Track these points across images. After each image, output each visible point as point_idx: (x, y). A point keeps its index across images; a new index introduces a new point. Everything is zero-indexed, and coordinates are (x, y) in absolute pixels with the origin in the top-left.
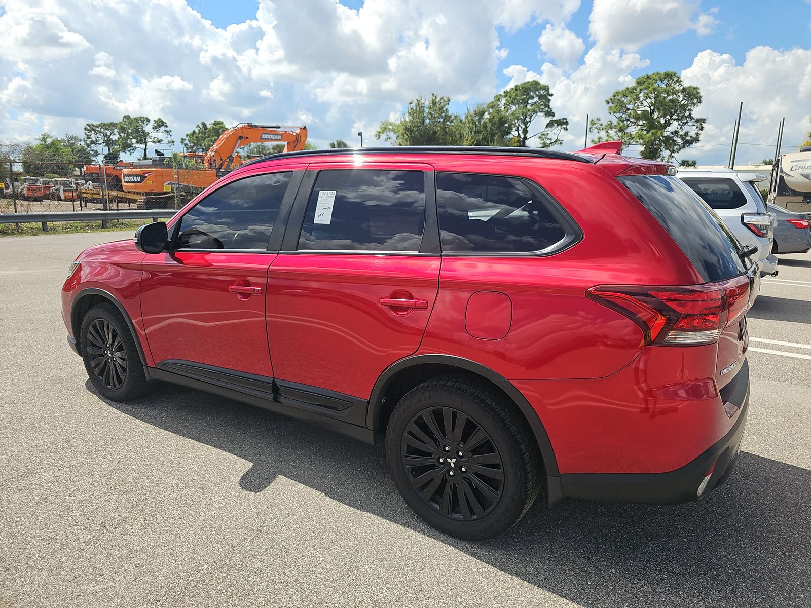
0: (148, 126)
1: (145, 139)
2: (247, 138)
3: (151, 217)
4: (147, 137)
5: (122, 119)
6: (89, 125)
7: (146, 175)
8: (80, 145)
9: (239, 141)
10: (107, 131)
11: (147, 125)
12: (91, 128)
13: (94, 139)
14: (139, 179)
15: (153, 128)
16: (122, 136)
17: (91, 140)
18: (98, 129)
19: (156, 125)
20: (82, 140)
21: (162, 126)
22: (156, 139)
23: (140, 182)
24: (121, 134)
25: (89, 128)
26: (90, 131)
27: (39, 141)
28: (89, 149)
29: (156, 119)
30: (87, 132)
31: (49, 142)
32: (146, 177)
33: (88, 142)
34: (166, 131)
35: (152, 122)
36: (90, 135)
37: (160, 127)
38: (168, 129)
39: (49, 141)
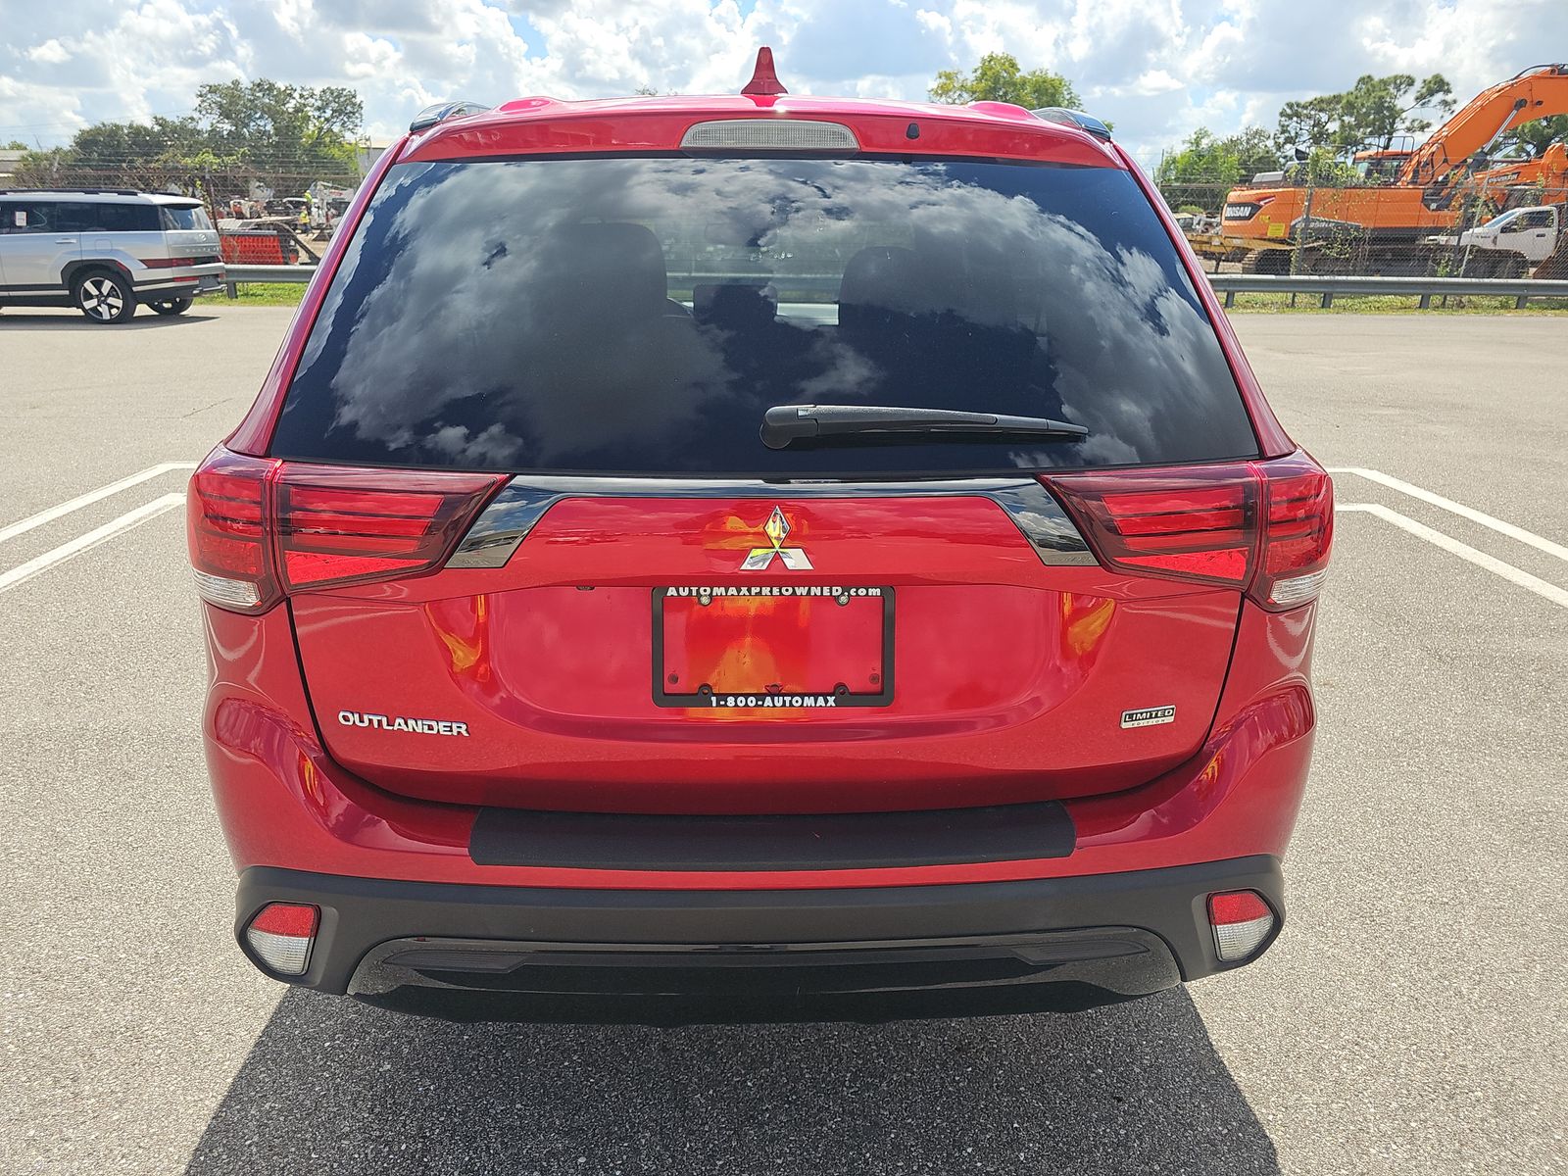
0: (1407, 95)
1: (1392, 124)
2: (1540, 103)
3: (1222, 289)
4: (1397, 120)
5: (1356, 84)
6: (1290, 106)
7: (1262, 203)
8: (1266, 146)
9: (1515, 112)
10: (1322, 114)
11: (1405, 92)
12: (1294, 111)
13: (1293, 134)
14: (1247, 211)
15: (1417, 99)
16: (1347, 122)
17: (1287, 135)
18: (1305, 112)
19: (1424, 90)
20: (1272, 136)
21: (1437, 92)
22: (1416, 124)
23: (1249, 218)
24: (1345, 118)
25: (1289, 111)
26: (1290, 117)
27: (1189, 145)
28: (1279, 154)
29: (1429, 77)
30: (1283, 119)
31: (1205, 147)
32: (1261, 207)
33: (1281, 140)
34: (1445, 103)
35: (1418, 85)
36: (1288, 126)
37: (1432, 95)
38: (1449, 98)
39: (1205, 143)
